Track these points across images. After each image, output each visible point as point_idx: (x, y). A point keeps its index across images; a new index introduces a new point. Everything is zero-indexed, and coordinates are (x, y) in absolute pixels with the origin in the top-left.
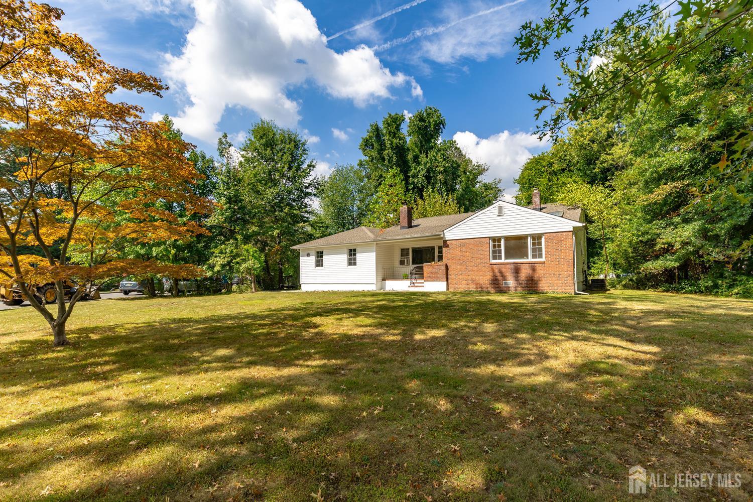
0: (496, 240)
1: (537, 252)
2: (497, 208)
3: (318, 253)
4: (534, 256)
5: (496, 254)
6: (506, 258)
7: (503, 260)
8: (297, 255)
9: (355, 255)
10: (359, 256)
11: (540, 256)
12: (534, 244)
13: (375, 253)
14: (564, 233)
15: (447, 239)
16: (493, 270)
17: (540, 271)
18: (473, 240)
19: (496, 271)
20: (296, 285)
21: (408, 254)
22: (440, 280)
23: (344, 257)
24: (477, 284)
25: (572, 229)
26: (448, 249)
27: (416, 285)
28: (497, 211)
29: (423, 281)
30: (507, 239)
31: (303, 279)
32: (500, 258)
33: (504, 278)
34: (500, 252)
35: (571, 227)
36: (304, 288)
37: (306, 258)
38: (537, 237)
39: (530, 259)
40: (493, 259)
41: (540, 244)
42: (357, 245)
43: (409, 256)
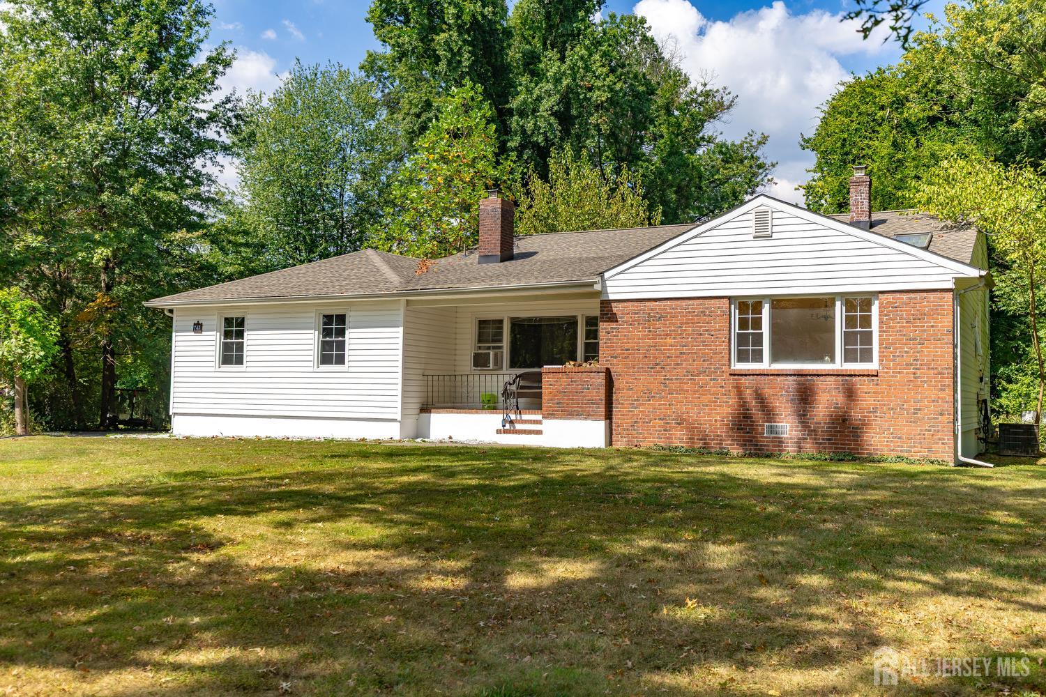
0: (748, 306)
1: (858, 345)
2: (752, 217)
3: (228, 321)
4: (849, 356)
5: (748, 347)
6: (775, 357)
7: (766, 364)
8: (163, 326)
9: (342, 333)
10: (354, 338)
11: (867, 356)
12: (850, 322)
13: (401, 329)
14: (932, 295)
15: (611, 297)
16: (739, 392)
17: (868, 398)
18: (684, 303)
19: (748, 394)
20: (156, 420)
21: (498, 337)
22: (588, 416)
23: (309, 340)
24: (693, 430)
25: (950, 285)
26: (614, 325)
27: (519, 427)
28: (752, 224)
29: (539, 417)
30: (778, 303)
31: (176, 403)
32: (758, 357)
33: (769, 414)
34: (758, 340)
35: (950, 277)
36: (181, 427)
37: (191, 336)
38: (859, 303)
39: (839, 364)
40: (739, 360)
41: (867, 321)
42: (350, 304)
43: (501, 341)
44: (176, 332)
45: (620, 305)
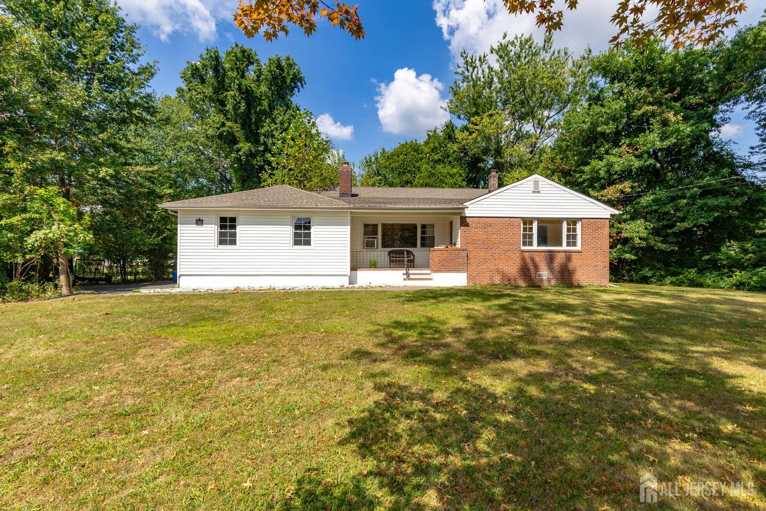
0: (528, 221)
1: (572, 241)
2: (532, 183)
4: (568, 244)
5: (527, 240)
6: (539, 245)
7: (535, 247)
11: (574, 244)
12: (569, 230)
13: (349, 227)
14: (602, 220)
15: (467, 215)
16: (523, 259)
17: (575, 263)
18: (501, 219)
19: (529, 261)
22: (458, 271)
24: (504, 275)
25: (609, 217)
26: (468, 228)
27: (411, 277)
28: (532, 186)
29: (429, 272)
30: (540, 220)
31: (182, 267)
32: (531, 244)
33: (536, 267)
34: (531, 236)
35: (609, 214)
37: (194, 227)
38: (573, 222)
39: (565, 247)
41: (575, 230)
42: (313, 212)
43: (377, 234)
44: (181, 224)
45: (471, 219)
